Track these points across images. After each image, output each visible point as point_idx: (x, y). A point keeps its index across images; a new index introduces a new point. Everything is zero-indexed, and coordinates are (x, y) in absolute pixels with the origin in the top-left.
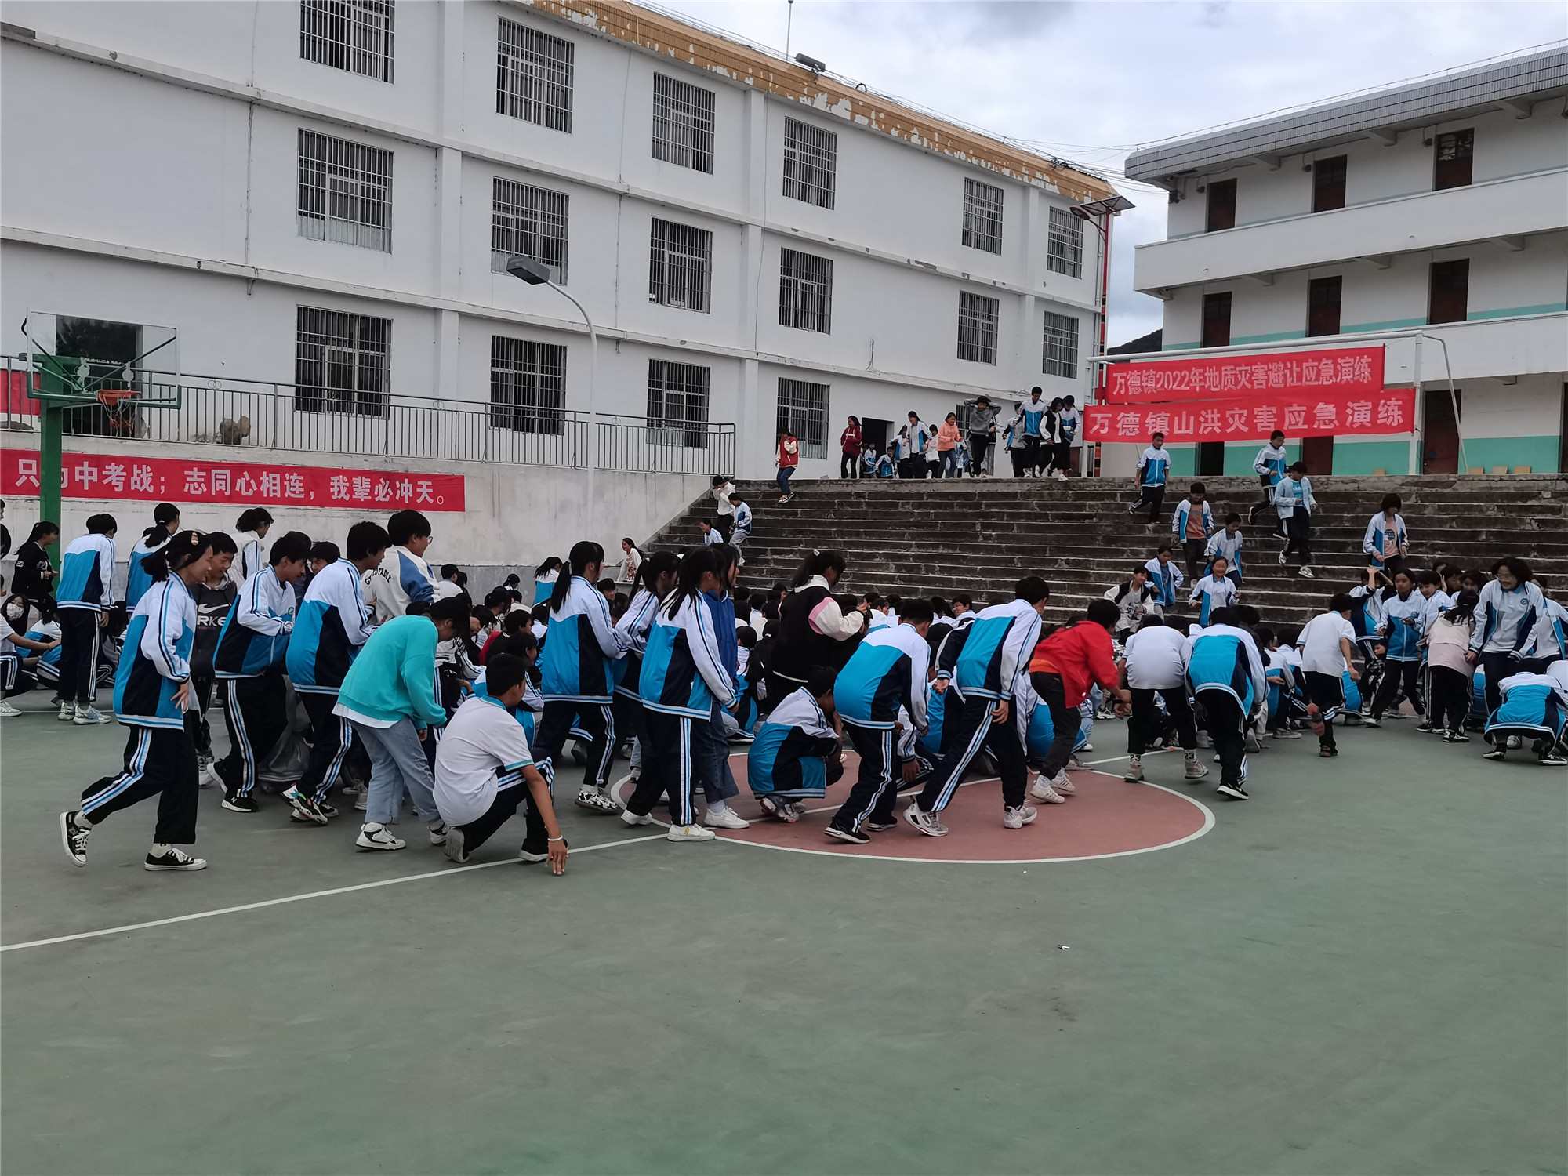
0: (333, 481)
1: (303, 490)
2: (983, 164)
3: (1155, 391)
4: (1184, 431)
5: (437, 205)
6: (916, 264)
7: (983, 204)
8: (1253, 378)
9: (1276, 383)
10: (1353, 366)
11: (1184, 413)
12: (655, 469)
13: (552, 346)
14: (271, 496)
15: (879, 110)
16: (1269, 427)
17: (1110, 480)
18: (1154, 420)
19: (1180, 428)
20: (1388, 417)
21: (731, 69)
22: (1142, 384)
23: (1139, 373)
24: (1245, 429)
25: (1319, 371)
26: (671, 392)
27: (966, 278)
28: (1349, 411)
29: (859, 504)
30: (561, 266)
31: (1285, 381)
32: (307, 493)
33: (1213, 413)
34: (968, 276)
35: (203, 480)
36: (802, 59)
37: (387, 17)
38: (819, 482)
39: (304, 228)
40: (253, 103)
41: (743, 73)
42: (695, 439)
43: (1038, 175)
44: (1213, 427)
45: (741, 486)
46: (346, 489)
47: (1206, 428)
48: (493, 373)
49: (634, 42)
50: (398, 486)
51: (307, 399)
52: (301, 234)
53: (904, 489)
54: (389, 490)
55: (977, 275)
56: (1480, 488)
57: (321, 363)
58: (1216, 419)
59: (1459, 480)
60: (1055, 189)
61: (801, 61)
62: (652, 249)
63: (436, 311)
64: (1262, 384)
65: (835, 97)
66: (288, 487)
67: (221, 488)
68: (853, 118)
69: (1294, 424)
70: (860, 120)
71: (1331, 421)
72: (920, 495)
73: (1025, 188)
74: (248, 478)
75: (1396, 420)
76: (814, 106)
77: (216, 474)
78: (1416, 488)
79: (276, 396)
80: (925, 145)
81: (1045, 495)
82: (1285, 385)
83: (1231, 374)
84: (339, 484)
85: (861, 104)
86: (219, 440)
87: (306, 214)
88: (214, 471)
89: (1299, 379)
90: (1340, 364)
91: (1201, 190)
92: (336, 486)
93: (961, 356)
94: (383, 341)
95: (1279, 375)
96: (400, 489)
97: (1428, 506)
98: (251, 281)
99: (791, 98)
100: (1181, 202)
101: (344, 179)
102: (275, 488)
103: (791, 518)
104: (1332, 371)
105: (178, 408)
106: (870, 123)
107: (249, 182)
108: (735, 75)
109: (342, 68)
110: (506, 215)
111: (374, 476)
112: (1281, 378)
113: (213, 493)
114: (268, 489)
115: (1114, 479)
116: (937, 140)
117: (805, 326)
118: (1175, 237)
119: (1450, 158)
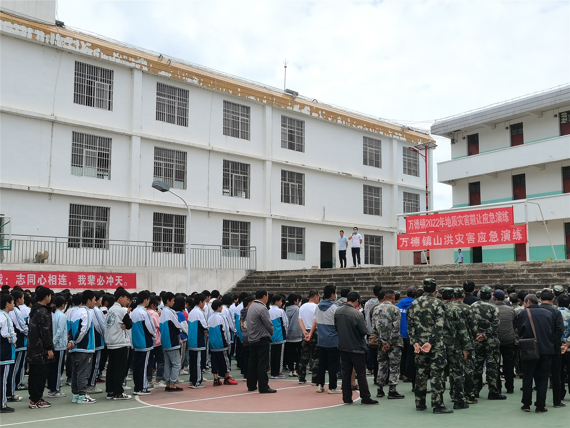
0: (79, 277)
1: (66, 281)
2: (371, 130)
3: (426, 228)
4: (438, 244)
5: (130, 159)
6: (342, 174)
7: (372, 147)
8: (464, 221)
9: (473, 223)
10: (502, 215)
11: (437, 236)
12: (221, 268)
13: (180, 216)
14: (52, 285)
15: (322, 110)
16: (472, 241)
17: (407, 267)
18: (426, 240)
19: (436, 243)
20: (516, 237)
21: (256, 97)
22: (420, 225)
23: (419, 220)
24: (463, 243)
25: (489, 218)
26: (233, 233)
27: (366, 179)
28: (502, 234)
29: (305, 280)
30: (184, 182)
31: (476, 222)
32: (68, 283)
33: (449, 236)
34: (367, 178)
35: (24, 279)
36: (288, 91)
37: (110, 85)
38: (290, 271)
39: (74, 171)
40: (53, 122)
41: (262, 99)
42: (244, 253)
43: (396, 134)
44: (450, 242)
45: (259, 274)
46: (85, 280)
47: (447, 242)
48: (154, 228)
49: (214, 88)
50: (107, 279)
51: (73, 243)
52: (72, 174)
53: (324, 273)
54: (104, 280)
55: (371, 177)
56: (552, 266)
57: (80, 227)
58: (451, 239)
59: (544, 263)
60: (404, 139)
61: (287, 92)
62: (224, 173)
63: (129, 203)
64: (468, 223)
65: (302, 106)
66: (60, 280)
67: (31, 282)
68: (311, 114)
69: (482, 240)
70: (314, 115)
71: (496, 239)
72: (331, 276)
73: (391, 139)
74: (43, 277)
75: (519, 238)
76: (294, 110)
77: (29, 276)
78: (527, 267)
79: (56, 242)
80: (344, 123)
81: (380, 274)
82: (477, 224)
83: (456, 220)
84: (82, 278)
85: (314, 108)
86: (35, 261)
87: (74, 166)
88: (28, 275)
89: (482, 221)
90: (497, 215)
91: (464, 138)
92: (80, 280)
93: (365, 212)
94: (106, 216)
95: (474, 220)
96: (108, 280)
97: (530, 275)
98: (50, 194)
99: (284, 107)
100: (456, 143)
101: (91, 150)
102: (54, 281)
103: (278, 287)
104: (494, 218)
105: (10, 249)
106: (319, 116)
107: (51, 154)
108: (258, 99)
109: (91, 106)
110: (160, 162)
111: (97, 275)
112: (475, 221)
113: (28, 284)
114: (51, 282)
115: (408, 266)
116: (349, 121)
117: (293, 202)
118: (454, 159)
119: (565, 122)
